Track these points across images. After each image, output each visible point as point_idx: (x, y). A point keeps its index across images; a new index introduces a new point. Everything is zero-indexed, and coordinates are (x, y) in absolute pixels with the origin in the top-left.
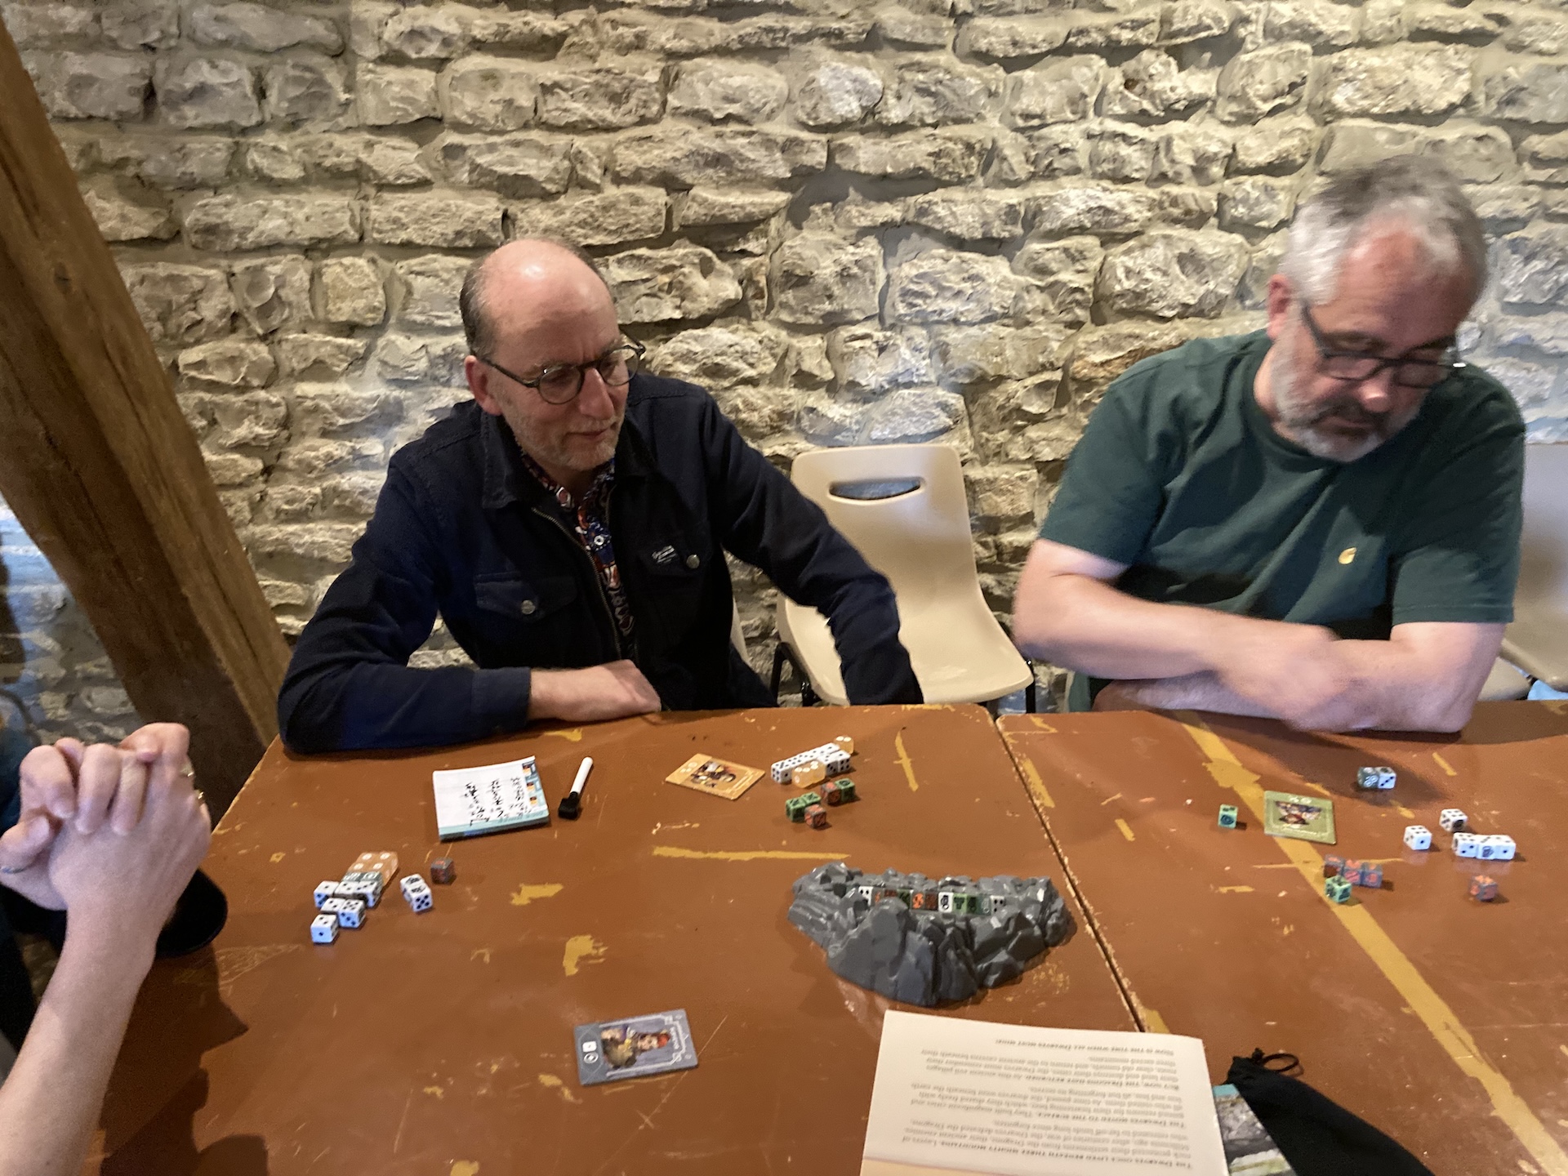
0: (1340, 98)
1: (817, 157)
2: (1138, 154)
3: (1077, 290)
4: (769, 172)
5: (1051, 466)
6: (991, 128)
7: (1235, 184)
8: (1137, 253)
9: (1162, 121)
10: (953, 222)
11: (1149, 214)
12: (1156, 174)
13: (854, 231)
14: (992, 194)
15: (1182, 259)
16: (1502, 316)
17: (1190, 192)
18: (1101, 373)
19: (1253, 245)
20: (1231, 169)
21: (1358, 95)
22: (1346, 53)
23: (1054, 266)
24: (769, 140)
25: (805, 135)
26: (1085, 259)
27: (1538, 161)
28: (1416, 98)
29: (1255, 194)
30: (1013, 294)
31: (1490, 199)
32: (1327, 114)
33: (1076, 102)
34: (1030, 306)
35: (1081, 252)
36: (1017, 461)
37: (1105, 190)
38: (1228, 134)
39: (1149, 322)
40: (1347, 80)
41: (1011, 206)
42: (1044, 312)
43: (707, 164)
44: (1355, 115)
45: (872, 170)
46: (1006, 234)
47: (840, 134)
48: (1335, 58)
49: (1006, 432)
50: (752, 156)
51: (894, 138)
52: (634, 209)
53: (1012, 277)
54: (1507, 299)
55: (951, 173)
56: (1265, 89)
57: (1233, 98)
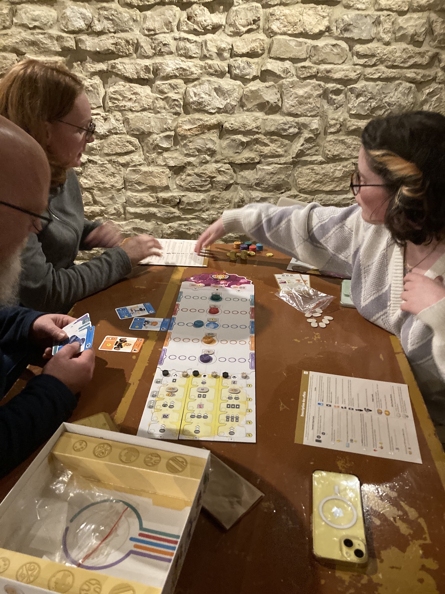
0: (275, 26)
1: (71, 43)
2: (195, 47)
3: (175, 100)
4: (53, 49)
5: (175, 168)
6: (136, 34)
7: (235, 61)
8: (198, 87)
9: (204, 34)
10: (125, 72)
11: (201, 71)
12: (203, 56)
13: (89, 73)
14: (139, 61)
15: (216, 90)
16: (349, 119)
17: (217, 63)
18: (189, 133)
19: (245, 85)
20: (233, 54)
21: (282, 26)
22: (276, 8)
23: (166, 90)
24: (51, 36)
25: (64, 35)
26: (178, 88)
27: (360, 56)
28: (305, 27)
29: (242, 65)
30: (152, 101)
31: (340, 71)
32: (270, 33)
33: (168, 24)
34: (158, 106)
35: (176, 85)
36: (160, 165)
37: (182, 61)
38: (230, 40)
39: (206, 114)
40: (276, 19)
41: (147, 66)
42: (165, 108)
43: (30, 45)
44: (281, 34)
45: (92, 50)
46: (147, 77)
47: (80, 35)
48: (271, 10)
49: (155, 154)
50: (45, 42)
51: (100, 37)
52: (4, 61)
53: (151, 94)
54: (351, 112)
55: (122, 52)
56: (244, 22)
57: (231, 25)
